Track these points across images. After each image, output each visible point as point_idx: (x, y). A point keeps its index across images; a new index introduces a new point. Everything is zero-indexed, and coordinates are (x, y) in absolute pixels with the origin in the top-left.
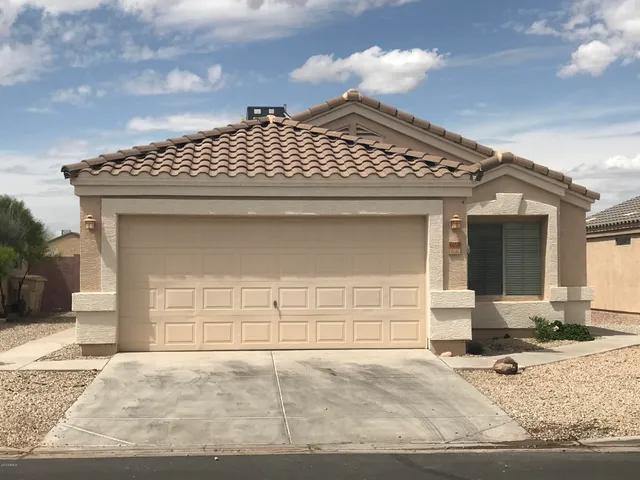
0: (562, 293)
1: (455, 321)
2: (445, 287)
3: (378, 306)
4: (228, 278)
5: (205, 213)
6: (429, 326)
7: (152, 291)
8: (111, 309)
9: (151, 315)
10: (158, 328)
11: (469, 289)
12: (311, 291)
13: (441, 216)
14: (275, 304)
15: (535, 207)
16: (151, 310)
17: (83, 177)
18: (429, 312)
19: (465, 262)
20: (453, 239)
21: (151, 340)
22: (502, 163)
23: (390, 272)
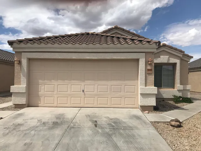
0: (181, 87)
1: (149, 99)
2: (146, 86)
3: (121, 92)
4: (66, 81)
5: (57, 58)
6: (139, 100)
7: (40, 85)
8: (24, 92)
9: (39, 94)
10: (42, 99)
11: (154, 86)
12: (96, 86)
13: (144, 59)
14: (83, 91)
15: (173, 60)
16: (40, 92)
17: (15, 45)
18: (139, 95)
19: (154, 77)
20: (149, 68)
21: (39, 102)
22: (162, 46)
23: (125, 80)
